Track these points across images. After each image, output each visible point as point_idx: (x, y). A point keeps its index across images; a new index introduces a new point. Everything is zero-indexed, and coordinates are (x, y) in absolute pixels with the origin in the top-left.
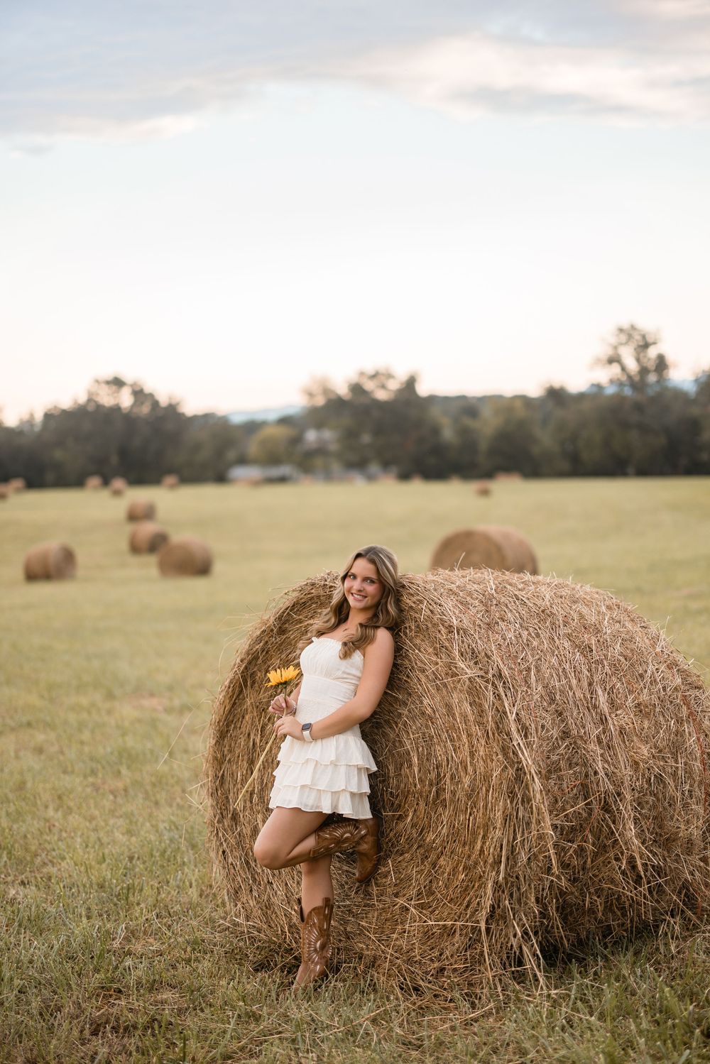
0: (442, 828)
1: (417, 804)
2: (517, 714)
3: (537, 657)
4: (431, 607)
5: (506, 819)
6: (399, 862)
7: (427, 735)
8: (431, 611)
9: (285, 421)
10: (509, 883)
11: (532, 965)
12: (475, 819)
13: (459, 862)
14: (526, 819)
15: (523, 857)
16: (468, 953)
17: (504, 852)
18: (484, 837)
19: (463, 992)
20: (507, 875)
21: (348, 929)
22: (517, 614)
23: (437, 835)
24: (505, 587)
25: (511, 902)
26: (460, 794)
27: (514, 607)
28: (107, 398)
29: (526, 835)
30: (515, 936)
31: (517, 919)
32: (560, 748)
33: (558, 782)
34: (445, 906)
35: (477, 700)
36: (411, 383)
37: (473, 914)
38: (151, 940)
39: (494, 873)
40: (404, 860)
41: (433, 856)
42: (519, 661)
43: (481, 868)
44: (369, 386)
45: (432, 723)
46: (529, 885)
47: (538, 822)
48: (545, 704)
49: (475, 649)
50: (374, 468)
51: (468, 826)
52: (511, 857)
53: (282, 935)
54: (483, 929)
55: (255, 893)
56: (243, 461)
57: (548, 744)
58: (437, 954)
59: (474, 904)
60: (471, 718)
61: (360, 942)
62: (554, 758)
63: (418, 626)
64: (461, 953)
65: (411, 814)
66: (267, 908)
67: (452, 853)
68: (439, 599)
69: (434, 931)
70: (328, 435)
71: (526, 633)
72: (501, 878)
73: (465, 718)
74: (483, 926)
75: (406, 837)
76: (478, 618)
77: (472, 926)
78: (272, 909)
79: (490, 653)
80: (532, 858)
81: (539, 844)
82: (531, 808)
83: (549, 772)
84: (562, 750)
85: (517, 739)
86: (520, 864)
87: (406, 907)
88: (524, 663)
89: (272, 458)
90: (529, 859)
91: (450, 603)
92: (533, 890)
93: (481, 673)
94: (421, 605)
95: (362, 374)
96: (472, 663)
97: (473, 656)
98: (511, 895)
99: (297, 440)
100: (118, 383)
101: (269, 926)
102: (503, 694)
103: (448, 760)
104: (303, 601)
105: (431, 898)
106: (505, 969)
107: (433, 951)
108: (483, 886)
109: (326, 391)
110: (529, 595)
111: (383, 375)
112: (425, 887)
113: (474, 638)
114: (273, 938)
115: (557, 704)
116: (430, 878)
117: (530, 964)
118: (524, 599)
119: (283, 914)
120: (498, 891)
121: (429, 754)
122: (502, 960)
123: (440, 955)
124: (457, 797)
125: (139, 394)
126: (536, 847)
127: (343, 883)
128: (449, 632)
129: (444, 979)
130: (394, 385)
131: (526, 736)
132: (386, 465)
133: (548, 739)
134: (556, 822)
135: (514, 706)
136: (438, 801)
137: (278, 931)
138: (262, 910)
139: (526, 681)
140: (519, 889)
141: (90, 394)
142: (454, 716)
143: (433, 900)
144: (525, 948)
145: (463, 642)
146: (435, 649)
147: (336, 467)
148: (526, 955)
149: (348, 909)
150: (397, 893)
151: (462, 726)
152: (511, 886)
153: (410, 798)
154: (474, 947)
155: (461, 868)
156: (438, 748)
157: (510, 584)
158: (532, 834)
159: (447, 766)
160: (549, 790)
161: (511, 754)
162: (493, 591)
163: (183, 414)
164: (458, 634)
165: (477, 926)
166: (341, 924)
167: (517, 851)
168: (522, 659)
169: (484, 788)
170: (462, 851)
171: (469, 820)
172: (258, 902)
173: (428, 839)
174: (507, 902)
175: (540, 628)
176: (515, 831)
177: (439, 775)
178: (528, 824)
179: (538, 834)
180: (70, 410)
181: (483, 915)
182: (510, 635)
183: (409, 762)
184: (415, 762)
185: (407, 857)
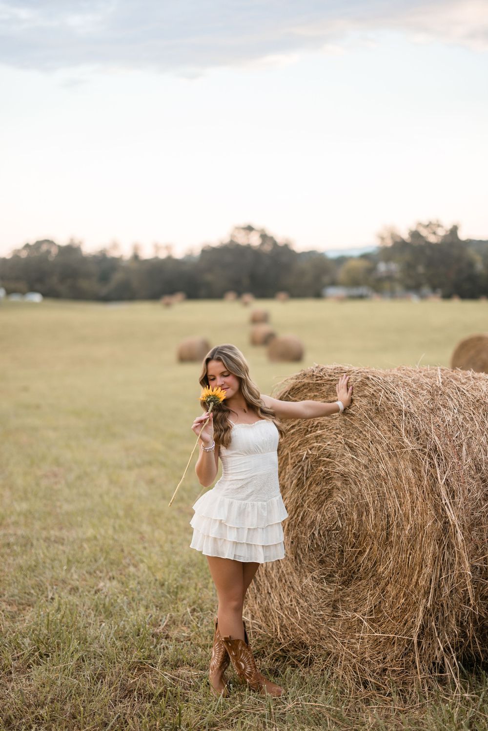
0: (390, 563)
1: (373, 543)
2: (447, 480)
3: (469, 436)
4: (387, 396)
5: (435, 559)
6: (359, 585)
7: (381, 492)
8: (387, 398)
9: (365, 257)
10: (436, 609)
11: (451, 673)
12: (413, 558)
13: (401, 590)
14: (451, 561)
15: (446, 591)
16: (404, 659)
17: (432, 586)
18: (419, 572)
19: (399, 689)
20: (435, 603)
21: (321, 632)
22: (457, 403)
23: (385, 568)
24: (451, 381)
25: (437, 623)
26: (403, 538)
27: (456, 397)
28: (242, 240)
29: (450, 573)
30: (439, 649)
31: (441, 637)
32: (482, 507)
33: (479, 533)
34: (390, 622)
35: (417, 467)
36: (454, 231)
37: (408, 630)
38: (184, 628)
39: (424, 601)
40: (361, 584)
41: (383, 583)
42: (454, 438)
43: (416, 596)
44: (424, 232)
45: (386, 483)
46: (451, 611)
47: (460, 564)
48: (473, 473)
49: (418, 428)
50: (426, 290)
51: (408, 563)
52: (438, 589)
53: (276, 632)
54: (415, 642)
55: (259, 600)
56: (334, 283)
57: (473, 504)
58: (381, 658)
59: (410, 623)
60: (413, 481)
61: (329, 643)
62: (477, 515)
63: (377, 409)
64: (399, 658)
65: (368, 550)
66: (266, 611)
67: (396, 582)
68: (394, 389)
69: (381, 640)
70: (394, 267)
71: (462, 417)
72: (429, 605)
73: (408, 480)
74: (415, 639)
75: (363, 568)
76: (425, 405)
77: (408, 639)
78: (270, 612)
79: (429, 432)
80: (454, 591)
81: (460, 581)
82: (454, 552)
83: (472, 525)
84: (483, 509)
85: (445, 499)
86: (444, 595)
87: (361, 620)
88: (458, 440)
89: (354, 282)
90: (451, 591)
91: (402, 392)
92: (454, 616)
93: (421, 447)
94: (380, 393)
95: (420, 224)
96: (414, 439)
97: (416, 434)
98: (437, 618)
99: (372, 270)
100: (250, 229)
101: (267, 625)
102: (436, 465)
103: (395, 512)
104: (297, 387)
105: (380, 615)
106: (431, 673)
107: (379, 655)
108: (416, 609)
109: (393, 236)
110: (469, 388)
111: (435, 224)
112: (375, 607)
113: (418, 420)
114: (269, 634)
115: (483, 473)
116: (380, 600)
117: (450, 673)
118: (464, 391)
119: (277, 617)
120: (427, 615)
121: (382, 506)
122: (429, 667)
123: (384, 659)
124: (401, 540)
125: (264, 237)
126: (457, 583)
127: (319, 597)
128: (399, 415)
129: (386, 677)
130: (441, 232)
131: (453, 497)
132: (434, 289)
133: (473, 500)
134: (476, 564)
135: (445, 473)
136: (387, 542)
137: (272, 629)
138: (263, 612)
139: (458, 454)
140: (443, 615)
141: (232, 236)
142: (401, 478)
143: (381, 617)
144: (446, 660)
145: (409, 423)
146: (389, 427)
147: (398, 289)
148: (446, 666)
150: (357, 609)
151: (406, 487)
152: (436, 611)
153: (368, 538)
154: (409, 654)
155: (402, 594)
156: (389, 502)
157: (456, 379)
158: (455, 573)
159: (395, 516)
160: (471, 539)
161: (441, 510)
162: (441, 384)
163: (294, 251)
164: (406, 416)
165: (411, 640)
166: (317, 628)
167: (442, 585)
168: (457, 437)
169: (420, 535)
170: (403, 581)
171: (409, 558)
172: (260, 607)
173: (379, 571)
174: (433, 623)
175: (474, 414)
176: (441, 570)
177: (388, 522)
178: (452, 565)
179: (459, 573)
180: (218, 247)
181: (415, 632)
182: (449, 418)
183: (368, 511)
184: (372, 511)
185: (364, 582)
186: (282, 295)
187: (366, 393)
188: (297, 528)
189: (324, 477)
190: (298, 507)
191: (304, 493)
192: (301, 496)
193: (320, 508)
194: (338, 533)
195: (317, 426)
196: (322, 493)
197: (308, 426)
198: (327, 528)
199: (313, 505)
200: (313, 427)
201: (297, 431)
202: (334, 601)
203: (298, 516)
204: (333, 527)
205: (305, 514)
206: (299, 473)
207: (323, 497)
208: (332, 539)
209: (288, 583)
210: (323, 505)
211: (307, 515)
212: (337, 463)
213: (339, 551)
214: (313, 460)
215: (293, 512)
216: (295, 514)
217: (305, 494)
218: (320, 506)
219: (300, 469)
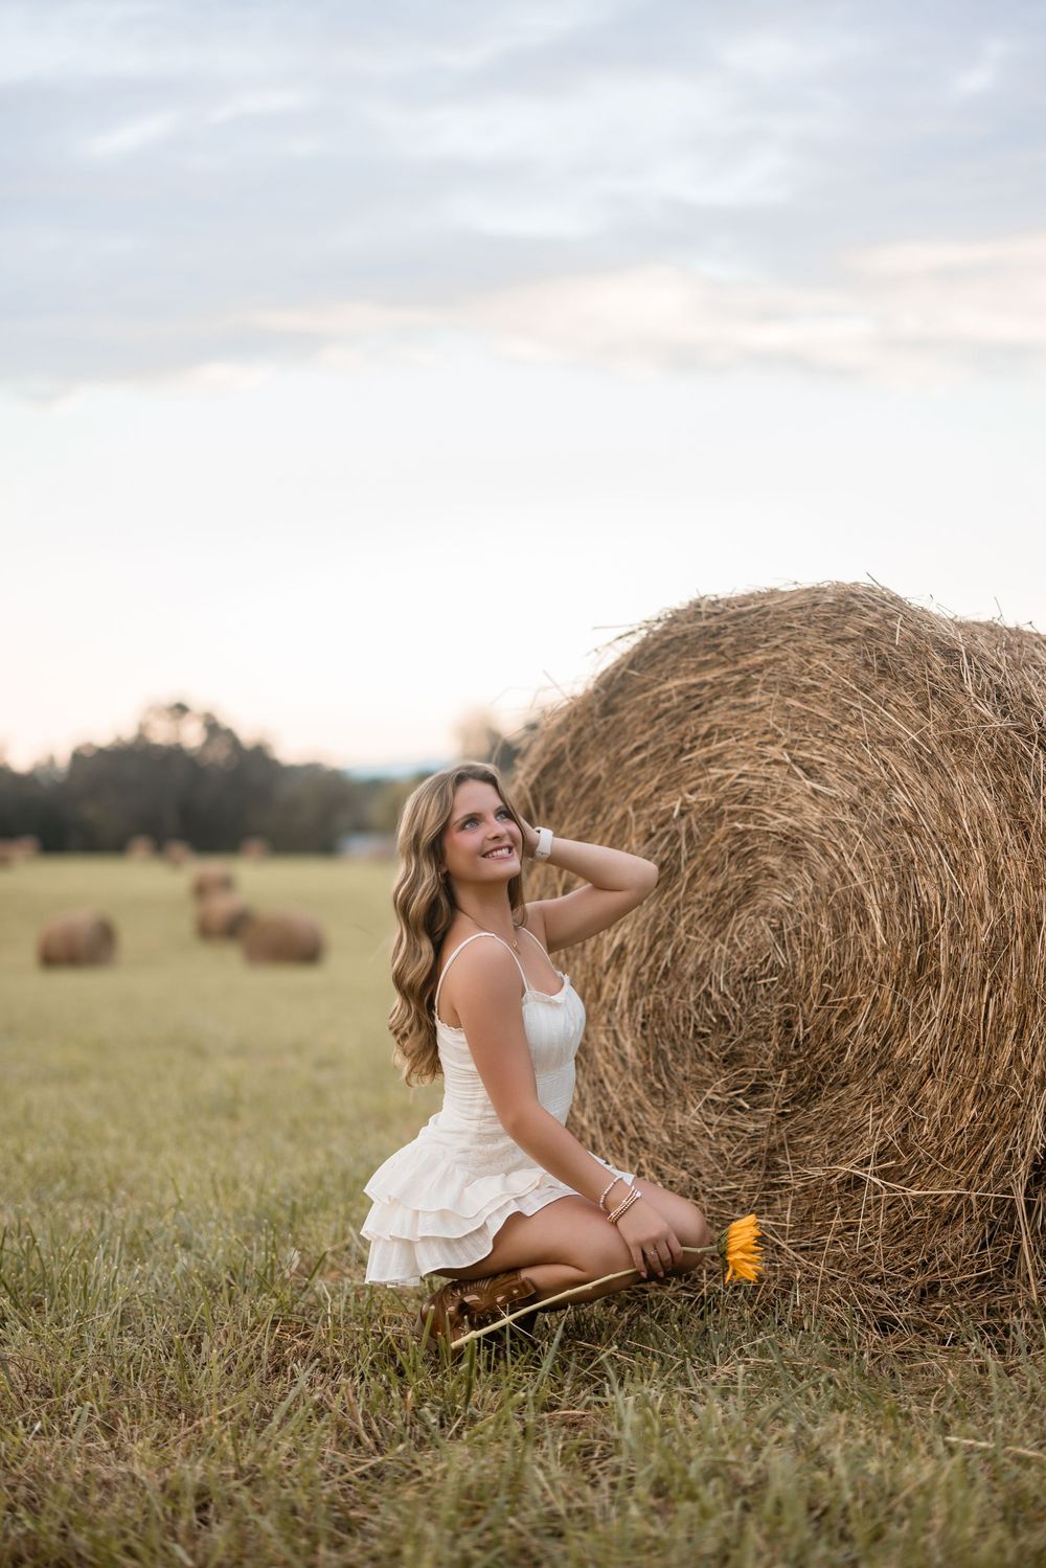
0: (931, 1026)
4: (911, 626)
6: (840, 1099)
8: (913, 631)
12: (1001, 1001)
13: (966, 1085)
16: (988, 1252)
18: (1020, 1033)
19: (977, 1325)
23: (918, 1042)
26: (969, 959)
34: (937, 1171)
37: (998, 1177)
40: (848, 1095)
41: (910, 1082)
43: (1017, 1086)
45: (913, 835)
49: (1003, 687)
51: (986, 1015)
54: (1020, 1203)
58: (921, 1259)
59: (1000, 1159)
60: (995, 816)
64: (972, 1253)
65: (865, 1008)
67: (950, 1070)
73: (982, 819)
74: (1019, 1197)
75: (856, 1050)
77: (996, 1199)
79: (1030, 696)
87: (857, 1177)
93: (1018, 725)
94: (892, 622)
96: (998, 710)
100: (181, 709)
103: (943, 899)
113: (1001, 670)
116: (904, 1123)
121: (904, 893)
123: (927, 1262)
124: (962, 966)
125: (213, 728)
129: (937, 1305)
136: (922, 978)
141: (143, 729)
142: (955, 815)
143: (910, 1164)
145: (980, 676)
149: (732, 1197)
150: (838, 1155)
154: (1000, 1239)
155: (970, 1096)
156: (923, 879)
159: (943, 910)
163: (278, 760)
164: (969, 662)
165: (1007, 1199)
169: (1020, 942)
170: (972, 1064)
171: (987, 1004)
173: (900, 1051)
177: (924, 928)
180: (110, 749)
181: (1020, 1177)
183: (862, 913)
184: (875, 912)
185: (856, 1088)
186: (255, 845)
187: (851, 631)
188: (655, 989)
189: (732, 854)
190: (659, 937)
191: (675, 901)
192: (667, 909)
193: (720, 932)
194: (774, 982)
195: (708, 735)
196: (726, 892)
197: (682, 740)
198: (746, 974)
199: (701, 926)
200: (696, 738)
201: (651, 756)
202: (769, 1150)
203: (657, 960)
204: (761, 970)
205: (679, 951)
206: (665, 849)
207: (730, 902)
208: (758, 999)
209: (631, 1129)
210: (727, 923)
211: (683, 952)
212: (768, 811)
213: (779, 1024)
214: (700, 816)
215: (644, 953)
216: (648, 955)
217: (678, 903)
218: (721, 925)
219: (666, 840)
